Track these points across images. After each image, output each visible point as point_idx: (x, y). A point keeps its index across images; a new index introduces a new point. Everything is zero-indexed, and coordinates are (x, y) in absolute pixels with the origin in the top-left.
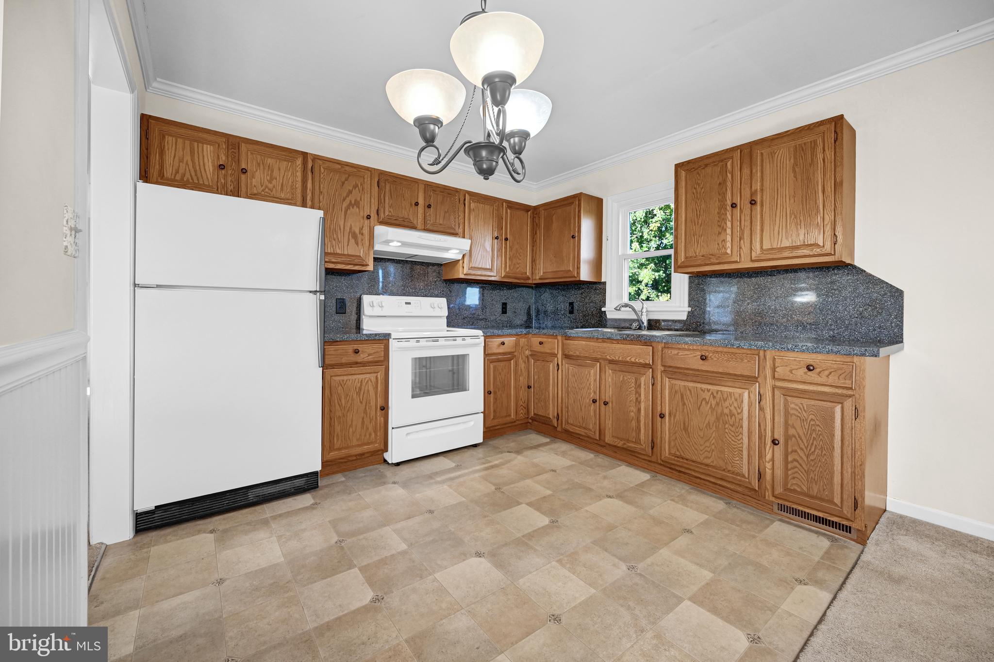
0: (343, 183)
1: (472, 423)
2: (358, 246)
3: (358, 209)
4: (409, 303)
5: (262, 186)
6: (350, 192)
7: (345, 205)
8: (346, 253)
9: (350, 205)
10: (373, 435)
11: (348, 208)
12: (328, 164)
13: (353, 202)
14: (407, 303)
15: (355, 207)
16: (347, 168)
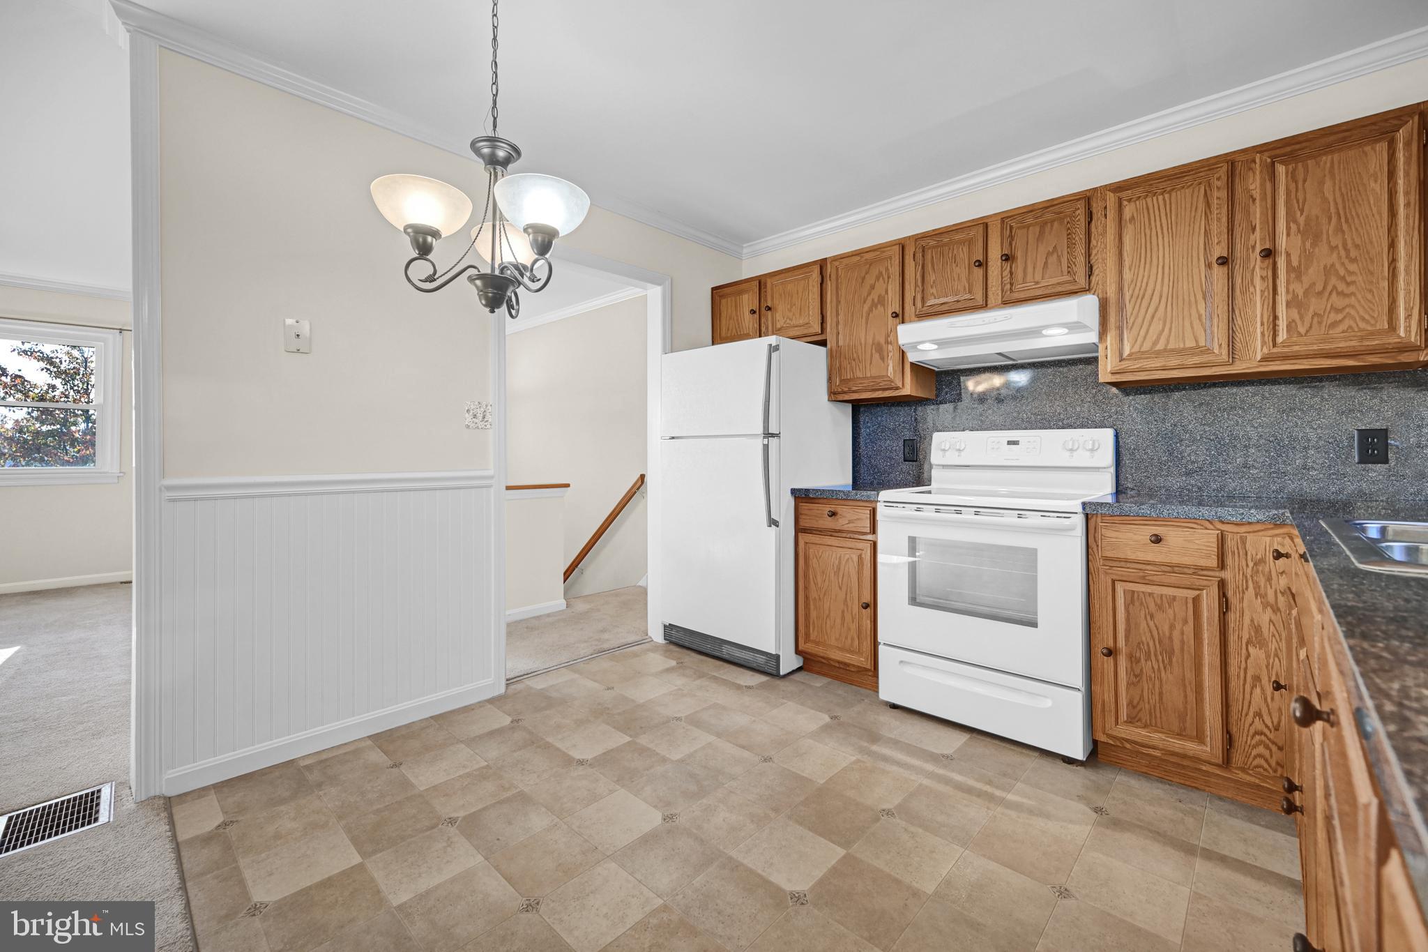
0: (863, 279)
1: (1049, 703)
2: (884, 362)
3: (882, 308)
4: (1015, 443)
5: (784, 318)
6: (873, 287)
7: (866, 307)
8: (868, 375)
9: (874, 305)
10: (856, 642)
11: (871, 310)
12: (845, 261)
13: (876, 300)
14: (1010, 443)
15: (879, 306)
16: (867, 256)
